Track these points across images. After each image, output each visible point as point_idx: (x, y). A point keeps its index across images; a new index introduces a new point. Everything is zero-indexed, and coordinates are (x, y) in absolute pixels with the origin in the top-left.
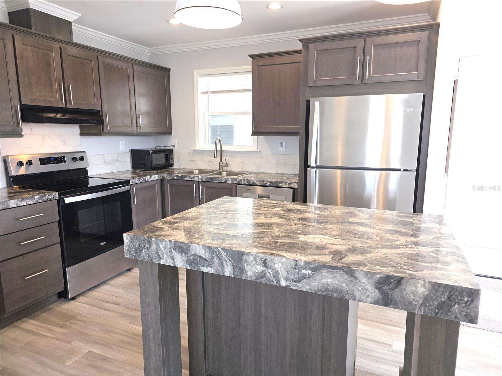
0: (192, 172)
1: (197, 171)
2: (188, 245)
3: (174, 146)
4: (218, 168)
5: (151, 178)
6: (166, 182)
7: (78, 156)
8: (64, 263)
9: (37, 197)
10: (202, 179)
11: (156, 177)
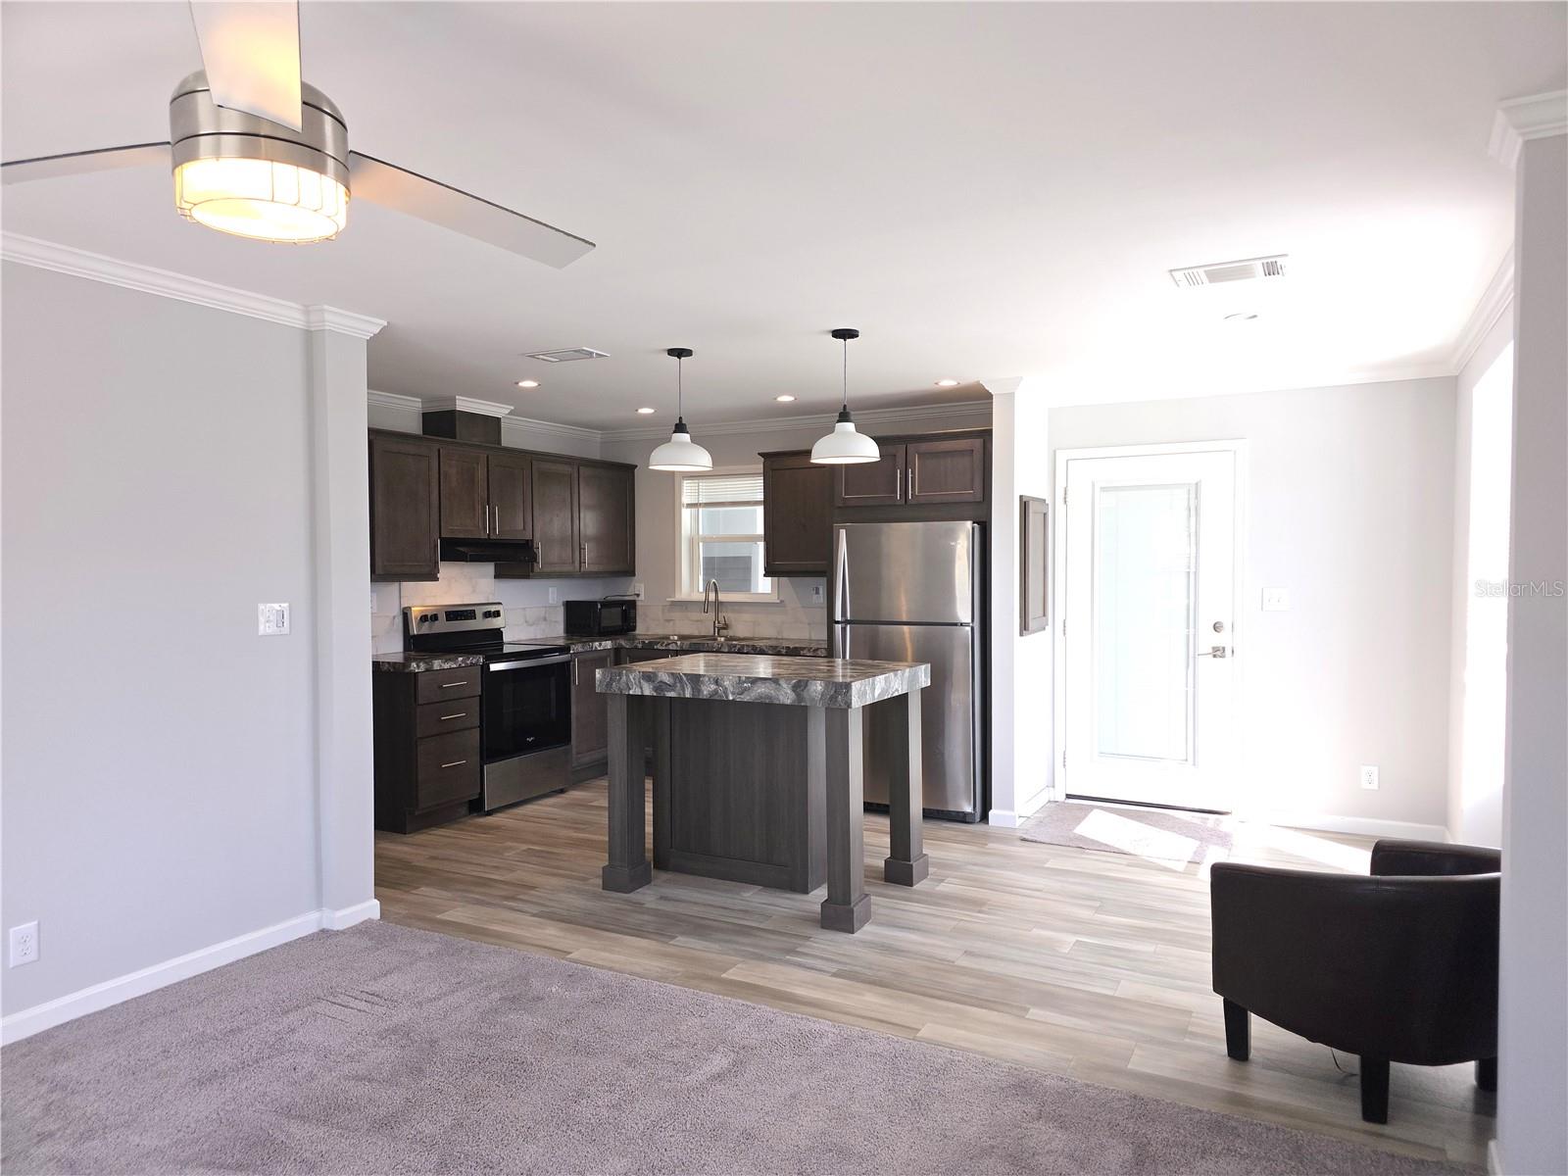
0: (667, 638)
1: (676, 638)
2: (654, 673)
3: (638, 595)
4: (712, 633)
5: (600, 645)
6: (623, 652)
7: (493, 608)
8: (481, 758)
9: (460, 659)
10: (681, 647)
11: (608, 644)
